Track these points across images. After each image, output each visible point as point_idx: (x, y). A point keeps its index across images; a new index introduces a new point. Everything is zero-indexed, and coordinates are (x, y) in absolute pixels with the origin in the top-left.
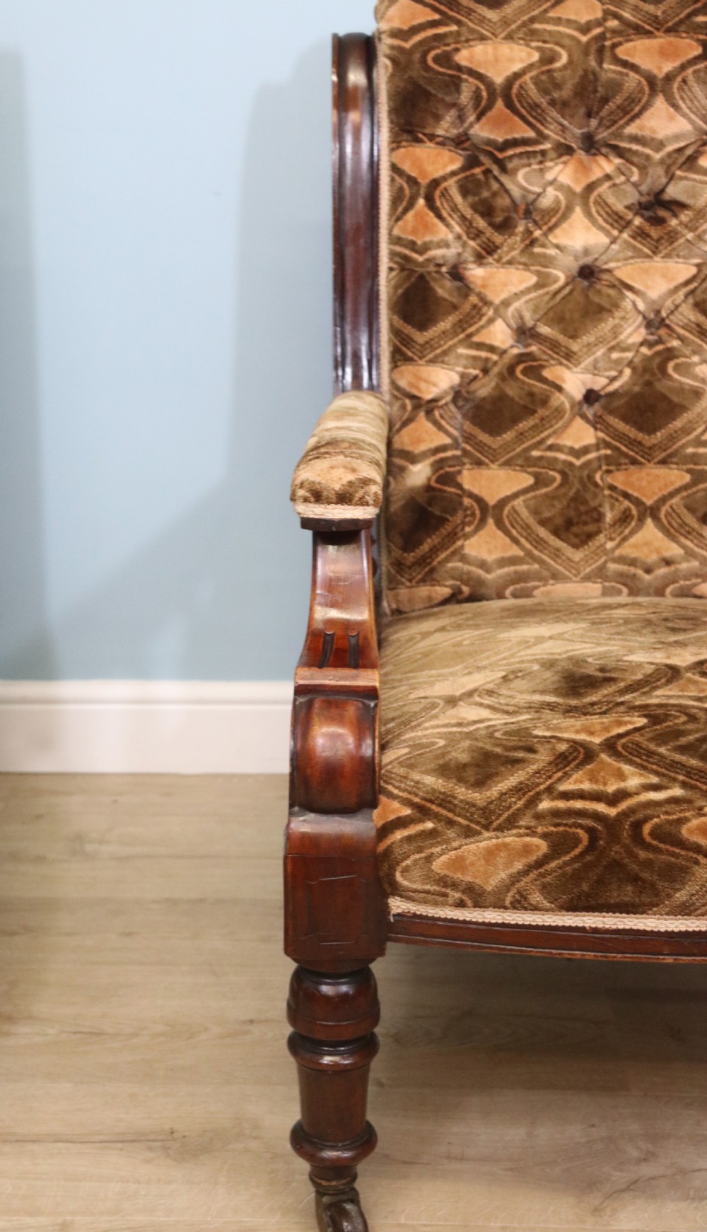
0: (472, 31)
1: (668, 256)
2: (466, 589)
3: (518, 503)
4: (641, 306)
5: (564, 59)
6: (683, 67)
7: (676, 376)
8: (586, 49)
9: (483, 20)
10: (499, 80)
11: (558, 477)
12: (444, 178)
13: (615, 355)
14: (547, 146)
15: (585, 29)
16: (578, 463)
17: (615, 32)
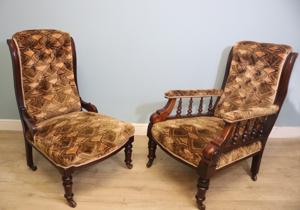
0: (241, 48)
1: (257, 81)
2: (219, 117)
3: (227, 108)
4: (253, 87)
5: (249, 53)
6: (262, 56)
7: (253, 98)
8: (252, 52)
9: (242, 47)
10: (242, 54)
11: (233, 106)
12: (235, 65)
13: (248, 93)
14: (247, 63)
15: (253, 49)
16: (237, 105)
17: (256, 50)
